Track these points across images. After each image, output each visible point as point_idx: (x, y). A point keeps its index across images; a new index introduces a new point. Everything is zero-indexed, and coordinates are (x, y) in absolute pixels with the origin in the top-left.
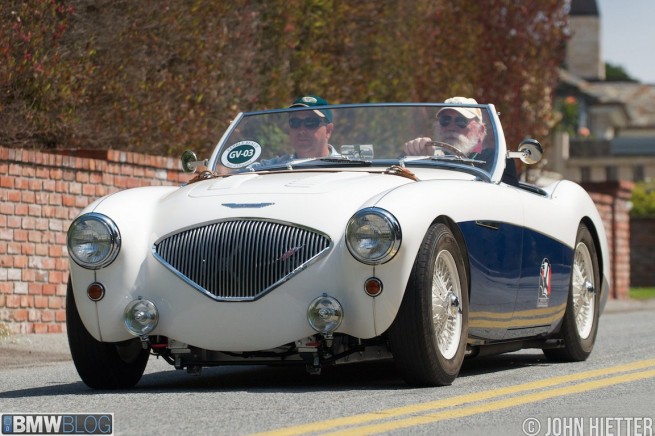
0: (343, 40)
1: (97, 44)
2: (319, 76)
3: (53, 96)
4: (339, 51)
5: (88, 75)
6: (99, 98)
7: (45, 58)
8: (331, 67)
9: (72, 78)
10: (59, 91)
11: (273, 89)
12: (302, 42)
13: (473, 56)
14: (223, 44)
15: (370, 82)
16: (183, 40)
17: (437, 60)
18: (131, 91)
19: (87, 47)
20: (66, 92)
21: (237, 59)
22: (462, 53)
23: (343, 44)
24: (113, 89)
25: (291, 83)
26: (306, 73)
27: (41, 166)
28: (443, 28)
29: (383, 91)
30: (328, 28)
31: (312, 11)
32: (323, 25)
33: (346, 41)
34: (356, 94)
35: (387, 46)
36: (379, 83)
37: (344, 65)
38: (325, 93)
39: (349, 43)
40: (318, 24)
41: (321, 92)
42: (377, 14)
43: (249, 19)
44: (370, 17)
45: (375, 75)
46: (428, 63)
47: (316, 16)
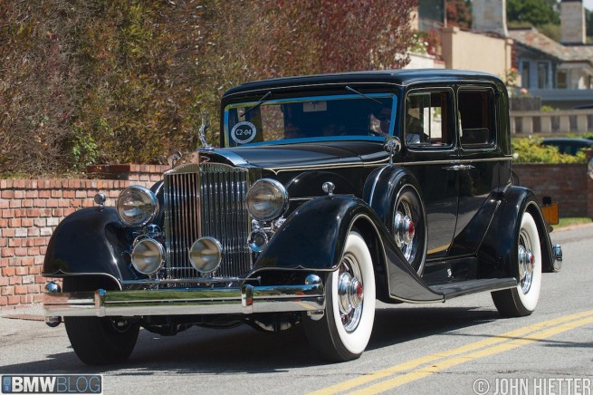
0: (164, 62)
8: (153, 84)
12: (121, 65)
15: (199, 93)
17: (273, 71)
23: (165, 65)
25: (110, 100)
28: (281, 45)
29: (214, 100)
30: (148, 53)
31: (129, 40)
32: (138, 51)
33: (168, 62)
34: (182, 104)
35: (215, 63)
36: (208, 93)
37: (167, 81)
38: (147, 105)
39: (171, 63)
40: (134, 51)
41: (143, 105)
42: (204, 39)
43: (55, 51)
44: (194, 41)
45: (204, 88)
46: (263, 74)
47: (132, 44)
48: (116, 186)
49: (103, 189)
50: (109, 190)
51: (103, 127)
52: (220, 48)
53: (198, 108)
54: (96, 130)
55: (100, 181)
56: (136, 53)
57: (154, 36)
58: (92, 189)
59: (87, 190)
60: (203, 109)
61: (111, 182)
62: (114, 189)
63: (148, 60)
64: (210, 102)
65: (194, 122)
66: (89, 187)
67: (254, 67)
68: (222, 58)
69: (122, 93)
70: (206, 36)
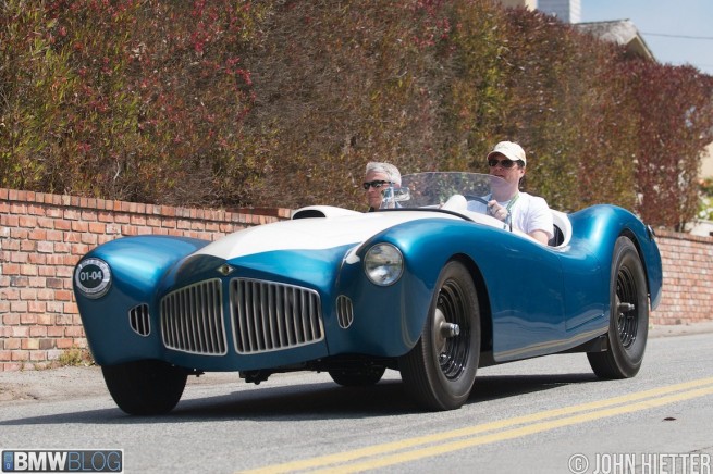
0: (514, 124)
1: (282, 123)
3: (238, 165)
4: (512, 132)
5: (273, 149)
6: (285, 167)
7: (230, 135)
9: (256, 151)
10: (244, 161)
11: (451, 160)
12: (478, 125)
13: (633, 138)
14: (402, 125)
15: (541, 156)
16: (364, 122)
17: (601, 140)
18: (315, 162)
19: (271, 126)
20: (250, 162)
21: (416, 137)
22: (623, 136)
23: (514, 126)
24: (297, 160)
25: (469, 157)
27: (210, 221)
28: (607, 116)
30: (501, 114)
31: (485, 101)
32: (494, 111)
33: (517, 124)
35: (555, 129)
36: (549, 156)
39: (520, 126)
40: (490, 111)
42: (545, 105)
43: (427, 107)
44: (538, 106)
45: (545, 151)
46: (593, 142)
47: (489, 105)
51: (464, 181)
52: (559, 115)
53: (539, 170)
54: (458, 183)
56: (492, 113)
57: (506, 98)
60: (544, 171)
63: (501, 122)
64: (551, 165)
65: (536, 183)
67: (585, 134)
68: (559, 124)
69: (479, 150)
70: (548, 102)
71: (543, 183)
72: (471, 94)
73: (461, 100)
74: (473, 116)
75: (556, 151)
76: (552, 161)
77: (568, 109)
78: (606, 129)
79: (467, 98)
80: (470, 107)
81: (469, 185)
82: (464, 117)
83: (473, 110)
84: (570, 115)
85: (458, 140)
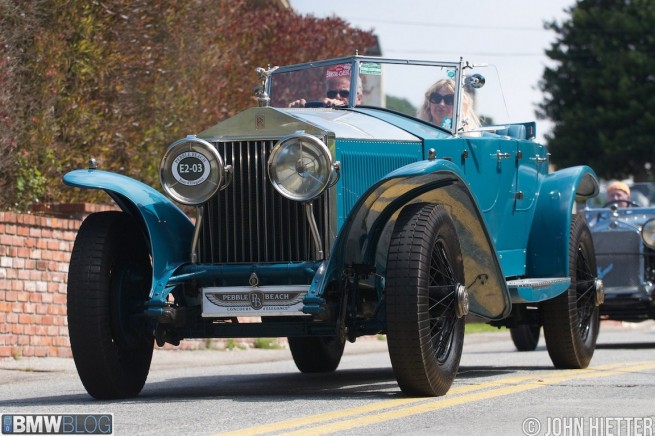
0: (114, 87)
2: (88, 122)
4: (111, 98)
8: (101, 113)
11: (33, 132)
12: (68, 88)
15: (147, 128)
17: (224, 110)
23: (114, 91)
25: (55, 128)
26: (72, 118)
28: (231, 80)
29: (162, 138)
30: (98, 75)
31: (77, 58)
32: (89, 71)
33: (118, 88)
34: (130, 140)
35: (165, 95)
36: (157, 129)
37: (116, 112)
38: (94, 138)
39: (121, 90)
40: (83, 71)
41: (90, 137)
42: (154, 64)
44: (145, 66)
45: (153, 122)
46: (213, 113)
47: (82, 63)
48: (71, 227)
49: (57, 229)
50: (63, 230)
51: (50, 160)
52: (171, 78)
53: (145, 147)
54: (41, 162)
55: (55, 220)
56: (86, 74)
57: (104, 54)
58: (47, 228)
59: (42, 228)
60: (151, 148)
61: (66, 221)
62: (69, 230)
63: (97, 85)
64: (159, 141)
65: (141, 163)
66: (43, 224)
67: (204, 103)
68: (171, 89)
69: (69, 121)
70: (157, 61)
71: (149, 163)
72: (59, 48)
73: (47, 56)
74: (62, 77)
75: (167, 123)
76: (161, 136)
77: (183, 70)
78: (229, 96)
79: (55, 53)
80: (58, 65)
81: (56, 165)
82: (50, 78)
83: (62, 68)
84: (185, 78)
85: (41, 106)
